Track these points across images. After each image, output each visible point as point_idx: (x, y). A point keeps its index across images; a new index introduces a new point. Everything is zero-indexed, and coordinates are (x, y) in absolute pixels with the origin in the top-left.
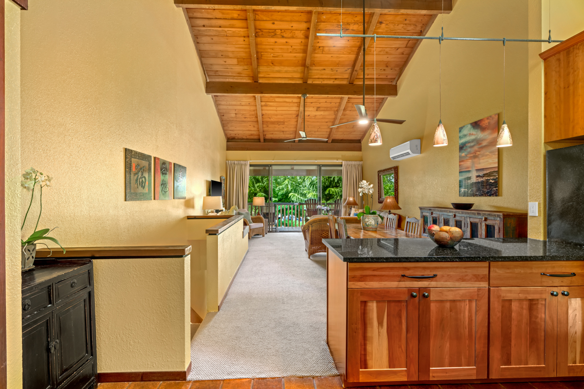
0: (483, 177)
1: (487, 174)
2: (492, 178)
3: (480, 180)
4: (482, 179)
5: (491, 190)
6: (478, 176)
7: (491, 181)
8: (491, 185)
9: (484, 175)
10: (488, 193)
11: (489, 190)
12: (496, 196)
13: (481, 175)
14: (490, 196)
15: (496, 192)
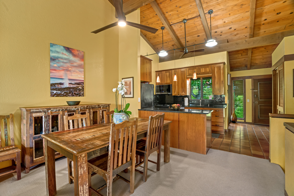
0: (75, 84)
1: (77, 83)
2: (80, 86)
3: (72, 86)
4: (73, 86)
5: (80, 93)
6: (70, 84)
7: (80, 88)
8: (80, 90)
9: (76, 84)
10: (78, 94)
11: (78, 93)
12: (84, 96)
13: (73, 83)
14: (79, 96)
15: (83, 94)
